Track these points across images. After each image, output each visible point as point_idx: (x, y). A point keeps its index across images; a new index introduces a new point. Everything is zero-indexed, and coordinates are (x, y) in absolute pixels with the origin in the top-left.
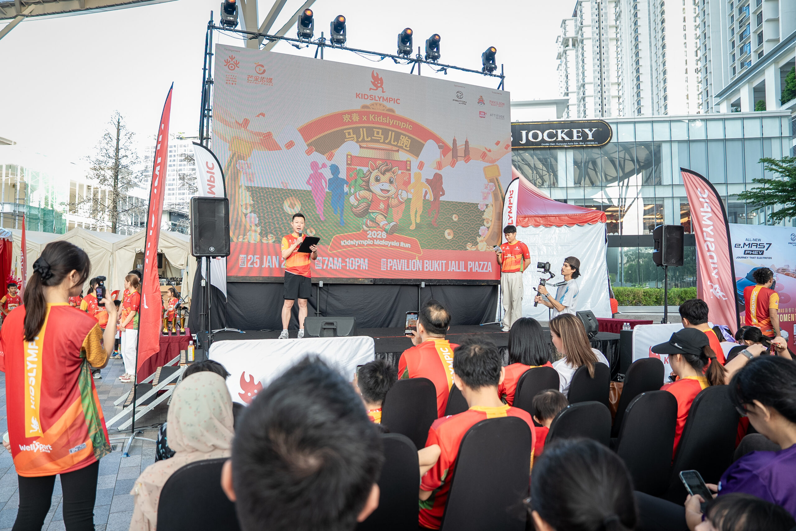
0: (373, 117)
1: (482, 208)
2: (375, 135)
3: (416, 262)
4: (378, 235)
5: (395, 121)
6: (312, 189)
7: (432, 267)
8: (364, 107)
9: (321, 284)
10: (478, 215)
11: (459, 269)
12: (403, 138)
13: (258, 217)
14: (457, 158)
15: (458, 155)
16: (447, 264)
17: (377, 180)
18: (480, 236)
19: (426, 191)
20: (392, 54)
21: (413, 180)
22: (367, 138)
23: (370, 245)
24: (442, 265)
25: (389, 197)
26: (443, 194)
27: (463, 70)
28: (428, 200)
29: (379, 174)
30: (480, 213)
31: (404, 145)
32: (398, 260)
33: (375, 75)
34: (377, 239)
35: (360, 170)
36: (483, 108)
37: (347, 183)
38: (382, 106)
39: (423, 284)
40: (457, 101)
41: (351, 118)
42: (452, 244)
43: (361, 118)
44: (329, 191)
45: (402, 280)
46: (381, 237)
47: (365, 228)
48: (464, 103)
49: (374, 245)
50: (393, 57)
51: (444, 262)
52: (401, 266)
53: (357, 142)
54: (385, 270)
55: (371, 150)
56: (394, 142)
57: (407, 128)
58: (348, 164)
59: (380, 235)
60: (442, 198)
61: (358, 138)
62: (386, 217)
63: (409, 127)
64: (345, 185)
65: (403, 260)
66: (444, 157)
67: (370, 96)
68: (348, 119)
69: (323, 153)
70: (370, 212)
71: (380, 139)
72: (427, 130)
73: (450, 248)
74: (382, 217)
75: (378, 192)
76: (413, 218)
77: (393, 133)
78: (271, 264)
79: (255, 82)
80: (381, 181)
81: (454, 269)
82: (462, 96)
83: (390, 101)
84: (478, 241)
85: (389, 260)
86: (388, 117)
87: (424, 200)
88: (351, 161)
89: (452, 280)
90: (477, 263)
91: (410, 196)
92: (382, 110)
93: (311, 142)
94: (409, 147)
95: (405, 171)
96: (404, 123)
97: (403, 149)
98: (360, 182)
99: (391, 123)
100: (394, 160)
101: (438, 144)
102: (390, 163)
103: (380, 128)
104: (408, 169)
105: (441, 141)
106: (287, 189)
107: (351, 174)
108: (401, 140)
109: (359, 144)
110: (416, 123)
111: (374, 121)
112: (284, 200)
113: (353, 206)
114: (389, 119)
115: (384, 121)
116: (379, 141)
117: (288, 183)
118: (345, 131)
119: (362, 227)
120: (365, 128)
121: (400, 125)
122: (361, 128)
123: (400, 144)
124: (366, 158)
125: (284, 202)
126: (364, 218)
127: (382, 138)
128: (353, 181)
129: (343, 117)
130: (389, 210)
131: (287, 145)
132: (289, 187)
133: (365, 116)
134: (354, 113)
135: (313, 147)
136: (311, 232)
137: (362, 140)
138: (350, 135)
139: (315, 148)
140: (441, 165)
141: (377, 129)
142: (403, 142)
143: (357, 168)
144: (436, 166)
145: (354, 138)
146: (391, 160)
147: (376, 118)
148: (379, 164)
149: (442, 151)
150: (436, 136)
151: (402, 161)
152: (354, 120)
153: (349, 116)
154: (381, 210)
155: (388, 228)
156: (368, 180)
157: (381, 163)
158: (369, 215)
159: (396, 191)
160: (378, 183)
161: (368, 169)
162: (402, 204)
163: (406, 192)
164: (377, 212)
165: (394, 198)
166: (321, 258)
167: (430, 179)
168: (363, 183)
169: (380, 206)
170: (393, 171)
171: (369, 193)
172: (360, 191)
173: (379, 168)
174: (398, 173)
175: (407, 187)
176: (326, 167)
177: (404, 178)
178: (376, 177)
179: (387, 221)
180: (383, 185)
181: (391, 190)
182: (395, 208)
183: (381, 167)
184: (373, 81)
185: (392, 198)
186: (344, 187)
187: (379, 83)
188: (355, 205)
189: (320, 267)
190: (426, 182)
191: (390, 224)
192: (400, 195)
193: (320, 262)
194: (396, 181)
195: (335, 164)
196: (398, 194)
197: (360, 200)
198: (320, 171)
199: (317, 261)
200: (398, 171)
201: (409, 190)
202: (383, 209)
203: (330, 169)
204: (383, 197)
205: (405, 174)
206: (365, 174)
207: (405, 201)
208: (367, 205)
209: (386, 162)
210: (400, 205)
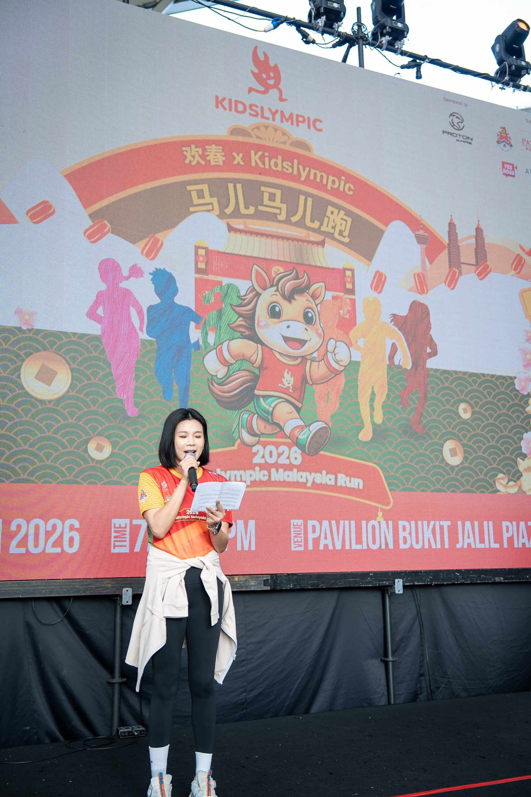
0: (259, 158)
1: (523, 389)
2: (266, 201)
3: (377, 526)
4: (279, 455)
5: (313, 172)
6: (104, 332)
7: (417, 538)
8: (236, 131)
9: (127, 597)
10: (517, 405)
11: (482, 541)
12: (332, 213)
14: (459, 267)
15: (462, 260)
16: (453, 531)
17: (274, 313)
18: (524, 456)
19: (394, 345)
20: (297, 18)
21: (360, 318)
22: (247, 207)
23: (261, 483)
24: (442, 534)
25: (304, 359)
26: (434, 353)
27: (456, 69)
28: (399, 367)
29: (279, 299)
30: (520, 400)
31: (337, 230)
32: (333, 523)
33: (262, 58)
34: (277, 466)
35: (229, 286)
36: (509, 155)
37: (197, 319)
38: (279, 133)
39: (399, 586)
40: (452, 134)
41: (203, 157)
42: (462, 476)
43: (229, 158)
44: (149, 338)
45: (344, 576)
46: (287, 462)
47: (248, 438)
48: (468, 140)
49: (269, 483)
50: (298, 25)
51: (446, 524)
52: (341, 538)
53: (222, 215)
54: (302, 549)
55: (257, 239)
56: (312, 221)
57: (341, 189)
58: (198, 271)
59: (286, 455)
60: (431, 363)
61: (222, 207)
62: (298, 410)
63: (347, 188)
64: (192, 324)
65: (347, 522)
66: (431, 263)
67: (251, 106)
68: (197, 158)
69: (133, 239)
70: (258, 397)
71: (277, 211)
72: (388, 198)
73: (459, 489)
74: (287, 407)
75: (279, 345)
76: (365, 411)
77: (310, 201)
80: (284, 317)
81: (471, 541)
82: (462, 125)
83: (298, 122)
84: (521, 469)
85: (311, 523)
86: (296, 161)
87: (389, 366)
88: (206, 266)
89: (468, 571)
90: (522, 524)
91: (356, 356)
92: (280, 143)
93: (100, 209)
94: (348, 236)
95: (341, 294)
96: (335, 178)
97: (335, 240)
98: (231, 316)
99: (302, 175)
100: (314, 264)
101: (417, 233)
102: (303, 272)
103: (277, 184)
104: (349, 289)
105: (421, 226)
106: (32, 329)
107: (207, 296)
108: (328, 217)
109: (226, 220)
110: (362, 179)
111: (263, 166)
112: (23, 360)
113: (215, 378)
114: (298, 165)
115: (285, 170)
116: (277, 218)
117: (36, 313)
118: (189, 188)
119: (238, 435)
120: (240, 183)
121: (324, 182)
122: (231, 182)
123: (327, 227)
124: (245, 256)
125: (22, 365)
126: (242, 410)
127: (282, 209)
128: (211, 315)
129: (185, 153)
130: (306, 390)
131: (34, 211)
132: (38, 325)
133: (238, 155)
134: (211, 145)
135: (106, 222)
136: (100, 448)
137: (232, 212)
138: (204, 197)
139: (110, 224)
140: (425, 281)
141: (270, 187)
142: (334, 222)
143: (222, 282)
144: (413, 283)
145: (213, 207)
146: (306, 265)
147: (267, 160)
148: (276, 272)
149: (426, 248)
150: (410, 213)
151: (334, 269)
152: (211, 161)
153: (198, 152)
154: (285, 391)
155: (305, 436)
156: (251, 312)
157: (281, 273)
158: (255, 402)
159: (323, 342)
160: (276, 320)
161: (252, 285)
162: (336, 375)
163: (345, 345)
164: (275, 397)
165: (317, 360)
166: (127, 521)
167: (401, 316)
168: (240, 321)
169: (284, 381)
170: (313, 293)
171: (256, 345)
172: (232, 341)
173: (278, 284)
174: (325, 299)
175: (347, 333)
176: (142, 276)
177: (340, 311)
178: (270, 306)
179: (301, 419)
180: (288, 327)
181: (310, 340)
182: (322, 385)
183: (284, 282)
184: (256, 71)
185: (314, 361)
186: (189, 329)
187: (272, 78)
188: (219, 376)
189: (125, 546)
190: (393, 323)
191: (309, 425)
192: (332, 353)
193: (126, 534)
194: (321, 318)
195: (164, 269)
196: (327, 351)
197: (232, 364)
198: (124, 285)
199: (115, 532)
200: (325, 293)
201: (352, 342)
202: (291, 388)
203: (152, 282)
204: (289, 357)
205: (342, 301)
206: (244, 298)
207: (344, 368)
208: (249, 377)
209: (295, 271)
210: (333, 378)
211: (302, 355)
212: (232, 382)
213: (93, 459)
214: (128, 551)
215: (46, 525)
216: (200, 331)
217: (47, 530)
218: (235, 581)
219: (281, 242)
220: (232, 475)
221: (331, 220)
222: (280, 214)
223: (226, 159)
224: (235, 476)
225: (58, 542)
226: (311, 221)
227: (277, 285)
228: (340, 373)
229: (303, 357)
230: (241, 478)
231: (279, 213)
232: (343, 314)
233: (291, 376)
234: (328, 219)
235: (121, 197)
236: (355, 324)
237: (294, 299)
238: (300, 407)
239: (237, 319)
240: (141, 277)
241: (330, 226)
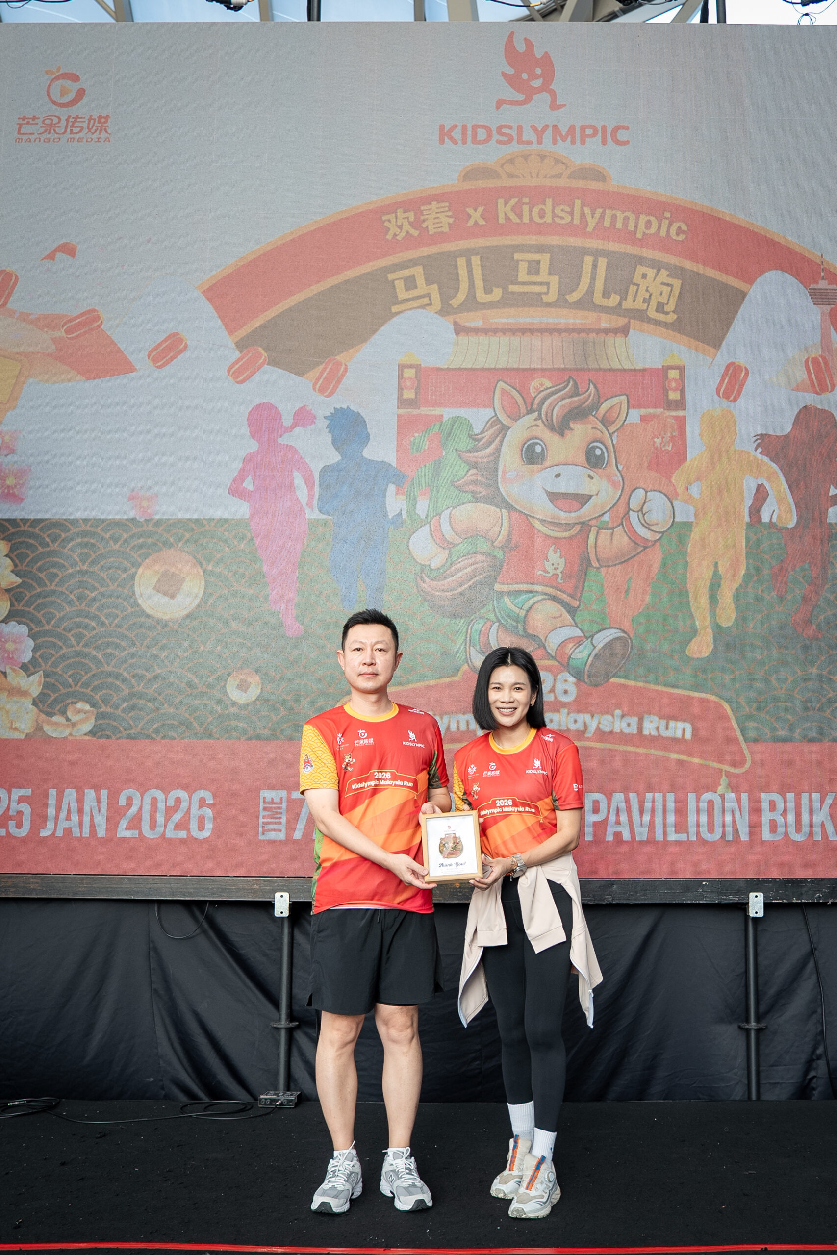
0: (512, 209)
2: (523, 276)
3: (718, 802)
5: (609, 213)
6: (252, 514)
7: (798, 822)
8: (470, 174)
9: (282, 906)
12: (644, 276)
13: (33, 636)
17: (533, 456)
19: (760, 488)
21: (695, 446)
22: (488, 291)
25: (585, 526)
28: (772, 525)
29: (542, 432)
31: (653, 304)
32: (634, 797)
33: (521, 48)
35: (455, 420)
38: (549, 162)
39: (756, 903)
41: (416, 224)
43: (460, 218)
44: (321, 516)
45: (652, 885)
52: (646, 823)
53: (445, 310)
55: (505, 340)
56: (606, 295)
57: (663, 233)
58: (403, 403)
61: (445, 299)
62: (572, 611)
63: (675, 230)
64: (392, 488)
65: (659, 796)
68: (407, 227)
69: (300, 370)
70: (502, 593)
72: (756, 233)
74: (553, 608)
76: (699, 607)
77: (602, 262)
78: (74, 824)
79: (43, 137)
80: (550, 460)
83: (584, 137)
86: (578, 203)
87: (750, 526)
88: (416, 393)
91: (685, 513)
92: (549, 178)
93: (253, 331)
94: (673, 312)
95: (658, 411)
96: (651, 218)
97: (648, 322)
98: (457, 468)
99: (589, 223)
100: (609, 367)
101: (813, 286)
102: (588, 382)
103: (542, 245)
104: (675, 401)
105: (823, 274)
106: (151, 520)
107: (417, 441)
108: (634, 284)
109: (451, 318)
110: (704, 210)
111: (518, 221)
112: (138, 565)
113: (426, 570)
114: (582, 208)
115: (557, 220)
116: (542, 299)
117: (157, 496)
118: (391, 277)
119: (463, 657)
120: (477, 254)
121: (631, 227)
122: (461, 256)
123: (634, 301)
124: (483, 369)
125: (136, 572)
126: (472, 617)
127: (551, 285)
128: (423, 469)
129: (387, 224)
130: (588, 577)
131: (159, 350)
132: (160, 513)
133: (475, 210)
134: (430, 204)
135: (260, 349)
136: (244, 687)
137: (463, 302)
138: (416, 287)
139: (266, 352)
140: (828, 370)
141: (530, 252)
142: (647, 291)
143: (442, 416)
144: (803, 375)
145: (430, 299)
146: (593, 370)
147: (526, 209)
148: (537, 389)
149: (832, 309)
150: (801, 254)
151: (645, 370)
152: (429, 227)
153: (408, 218)
154: (550, 582)
155: (585, 655)
156: (492, 458)
157: (547, 389)
158: (495, 602)
159: (621, 495)
160: (535, 466)
161: (494, 415)
162: (645, 548)
163: (664, 496)
164: (531, 592)
165: (609, 526)
166: (283, 793)
167: (777, 436)
168: (471, 475)
169: (547, 565)
170: (604, 415)
171: (498, 510)
172: (458, 508)
173: (541, 409)
174: (626, 423)
175: (669, 478)
176: (313, 422)
177: (656, 440)
178: (526, 445)
179: (577, 626)
180: (558, 476)
181: (597, 494)
182: (617, 567)
183: (550, 404)
184: (510, 71)
185: (603, 529)
186: (385, 497)
187: (536, 77)
188: (433, 566)
189: (280, 831)
190: (760, 450)
191: (592, 636)
192: (638, 512)
193: (281, 813)
194: (618, 456)
195: (348, 407)
196: (629, 509)
197: (455, 545)
198: (284, 440)
199: (265, 809)
200: (628, 412)
201: (678, 490)
202: (560, 575)
203: (328, 430)
204: (557, 525)
205: (659, 423)
206: (479, 436)
207: (660, 535)
208: (485, 564)
209: (571, 382)
210: (638, 554)
211: (581, 520)
212: (456, 573)
213: (233, 703)
214: (284, 839)
215: (166, 799)
216: (405, 497)
217: (168, 805)
218: (456, 889)
219: (547, 339)
220: (452, 721)
221: (642, 289)
222: (547, 293)
223: (454, 221)
224: (458, 722)
225: (184, 824)
226: (604, 296)
227: (539, 410)
228: (653, 545)
229: (583, 523)
230: (468, 725)
231: (545, 291)
232: (661, 444)
233: (561, 557)
234: (636, 288)
235: (285, 309)
236: (685, 459)
237: (571, 429)
238: (576, 606)
239: (468, 471)
240: (311, 425)
241: (639, 299)
